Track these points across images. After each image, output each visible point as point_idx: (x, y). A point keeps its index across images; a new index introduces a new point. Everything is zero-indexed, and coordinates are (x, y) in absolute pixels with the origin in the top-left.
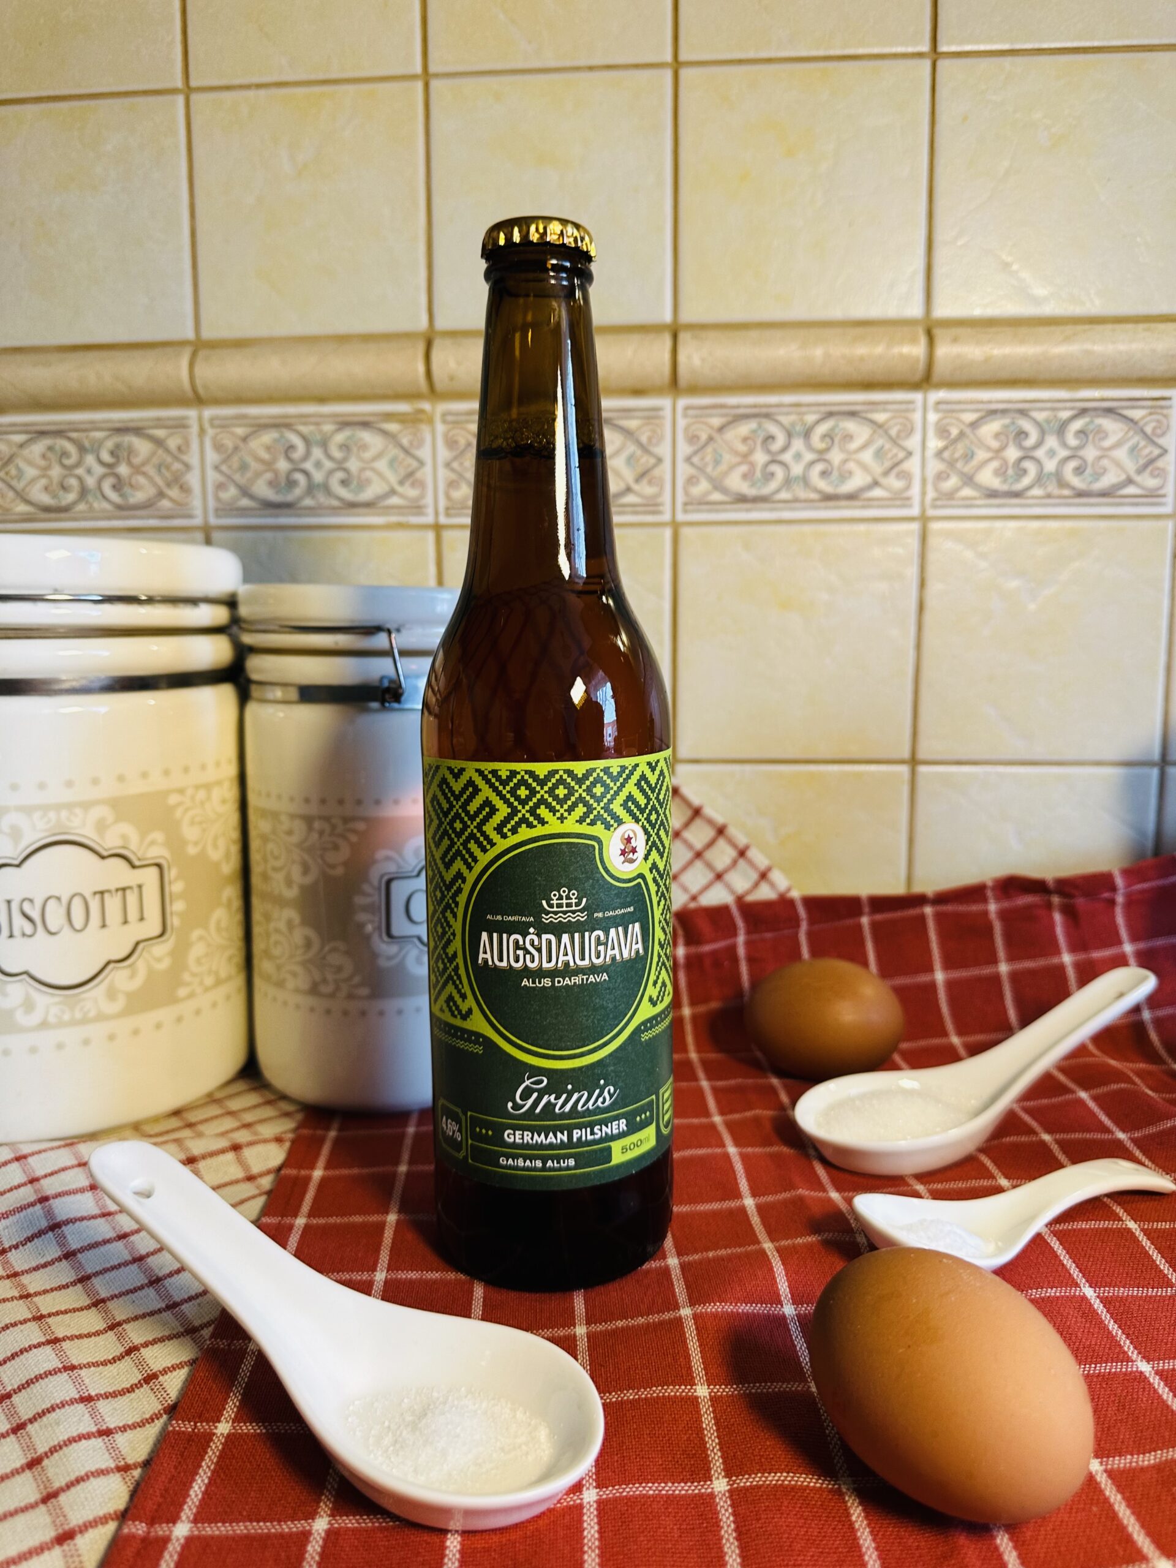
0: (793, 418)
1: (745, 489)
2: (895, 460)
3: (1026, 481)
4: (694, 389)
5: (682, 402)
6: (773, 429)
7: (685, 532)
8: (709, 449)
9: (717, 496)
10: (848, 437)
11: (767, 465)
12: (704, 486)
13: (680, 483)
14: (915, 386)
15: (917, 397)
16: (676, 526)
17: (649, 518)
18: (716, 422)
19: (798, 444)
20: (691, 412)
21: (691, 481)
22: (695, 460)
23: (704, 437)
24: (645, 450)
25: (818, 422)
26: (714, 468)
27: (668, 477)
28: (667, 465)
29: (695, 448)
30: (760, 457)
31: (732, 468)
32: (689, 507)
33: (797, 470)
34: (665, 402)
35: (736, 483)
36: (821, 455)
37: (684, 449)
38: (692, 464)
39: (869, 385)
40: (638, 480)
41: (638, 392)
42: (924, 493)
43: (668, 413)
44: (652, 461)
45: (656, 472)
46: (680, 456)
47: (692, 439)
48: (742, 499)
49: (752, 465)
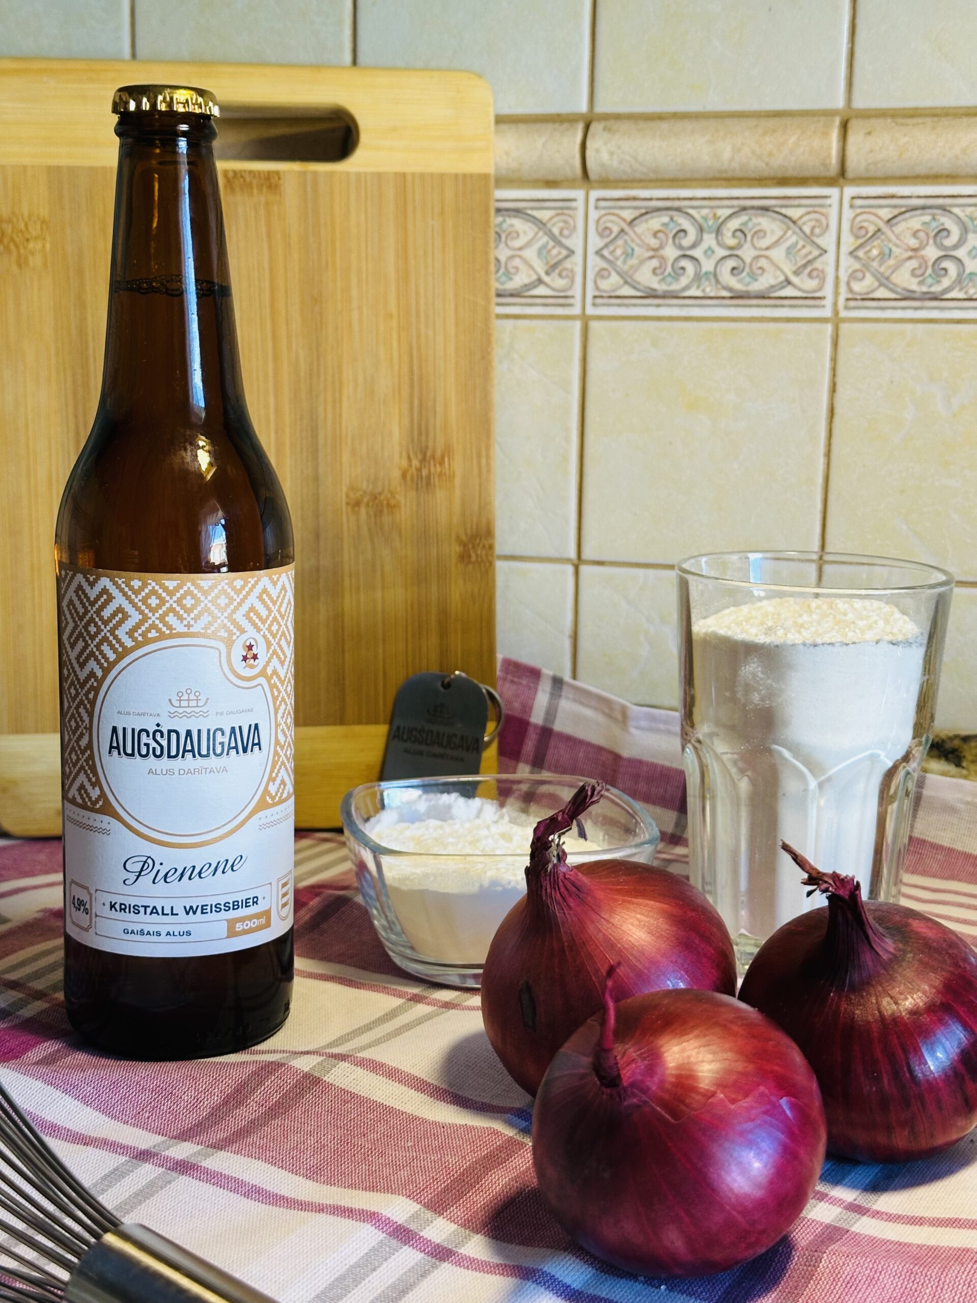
0: (705, 212)
1: (655, 283)
2: (810, 257)
3: (946, 282)
4: (605, 183)
5: (595, 194)
6: (685, 224)
7: (594, 325)
8: (620, 242)
9: (627, 291)
10: (760, 233)
11: (676, 260)
12: (615, 279)
13: (590, 276)
14: (830, 182)
15: (834, 192)
16: (586, 320)
17: (559, 311)
18: (628, 215)
19: (709, 240)
20: (603, 204)
21: (601, 274)
22: (605, 253)
23: (616, 230)
24: (559, 243)
25: (730, 216)
26: (625, 262)
27: (579, 270)
28: (578, 258)
29: (607, 240)
30: (671, 252)
31: (642, 262)
32: (599, 301)
33: (708, 266)
34: (578, 194)
35: (646, 277)
36: (733, 252)
37: (595, 242)
38: (603, 257)
39: (783, 181)
40: (547, 273)
41: (551, 184)
42: (836, 293)
43: (580, 204)
44: (564, 253)
45: (567, 264)
46: (591, 250)
47: (603, 232)
48: (651, 294)
49: (663, 259)
